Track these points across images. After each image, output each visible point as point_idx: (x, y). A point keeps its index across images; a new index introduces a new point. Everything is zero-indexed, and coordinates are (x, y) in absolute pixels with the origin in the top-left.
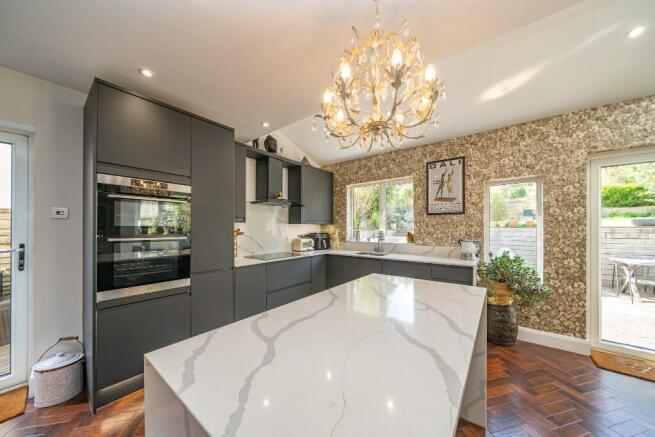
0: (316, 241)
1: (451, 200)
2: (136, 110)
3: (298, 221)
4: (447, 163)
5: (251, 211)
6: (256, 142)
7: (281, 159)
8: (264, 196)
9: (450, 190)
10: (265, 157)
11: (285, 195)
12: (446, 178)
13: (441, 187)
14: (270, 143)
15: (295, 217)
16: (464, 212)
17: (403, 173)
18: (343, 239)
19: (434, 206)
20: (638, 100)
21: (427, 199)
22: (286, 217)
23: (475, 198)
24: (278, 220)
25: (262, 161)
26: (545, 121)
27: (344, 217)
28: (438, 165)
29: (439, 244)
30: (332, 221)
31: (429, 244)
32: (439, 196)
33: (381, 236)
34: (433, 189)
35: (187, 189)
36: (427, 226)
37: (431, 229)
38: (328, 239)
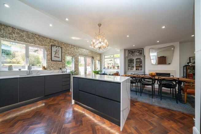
4: (58, 47)
9: (58, 55)
12: (57, 51)
13: (56, 53)
16: (61, 61)
19: (54, 58)
21: (52, 56)
23: (64, 58)
28: (55, 47)
29: (55, 70)
31: (52, 70)
32: (55, 56)
36: (51, 64)
37: (53, 65)
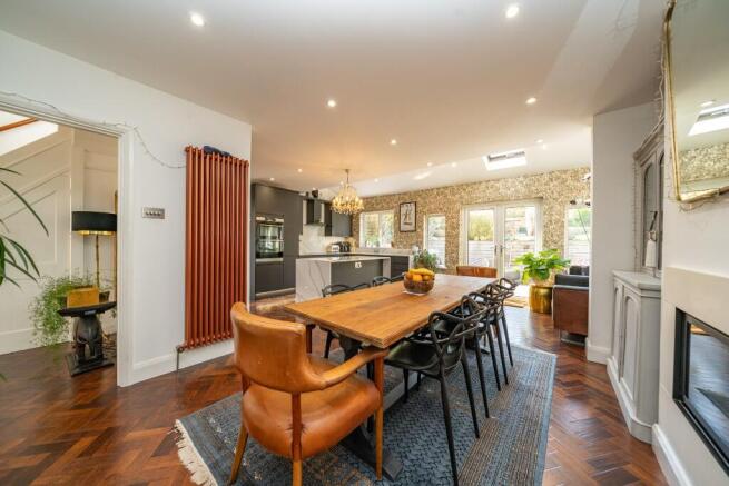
0: (341, 246)
1: (410, 224)
2: (265, 192)
3: (330, 235)
4: (409, 204)
5: (306, 229)
6: (307, 194)
7: (321, 201)
8: (312, 221)
9: (410, 219)
10: (312, 200)
11: (322, 221)
12: (408, 212)
13: (406, 217)
14: (315, 194)
15: (328, 233)
16: (415, 231)
17: (389, 209)
18: (357, 246)
19: (403, 227)
20: (475, 183)
21: (400, 223)
22: (323, 231)
23: (420, 224)
24: (319, 234)
25: (310, 202)
26: (446, 188)
27: (358, 232)
28: (405, 205)
30: (351, 235)
31: (400, 247)
32: (405, 221)
33: (378, 244)
34: (403, 218)
35: (282, 221)
37: (401, 240)
38: (349, 245)
